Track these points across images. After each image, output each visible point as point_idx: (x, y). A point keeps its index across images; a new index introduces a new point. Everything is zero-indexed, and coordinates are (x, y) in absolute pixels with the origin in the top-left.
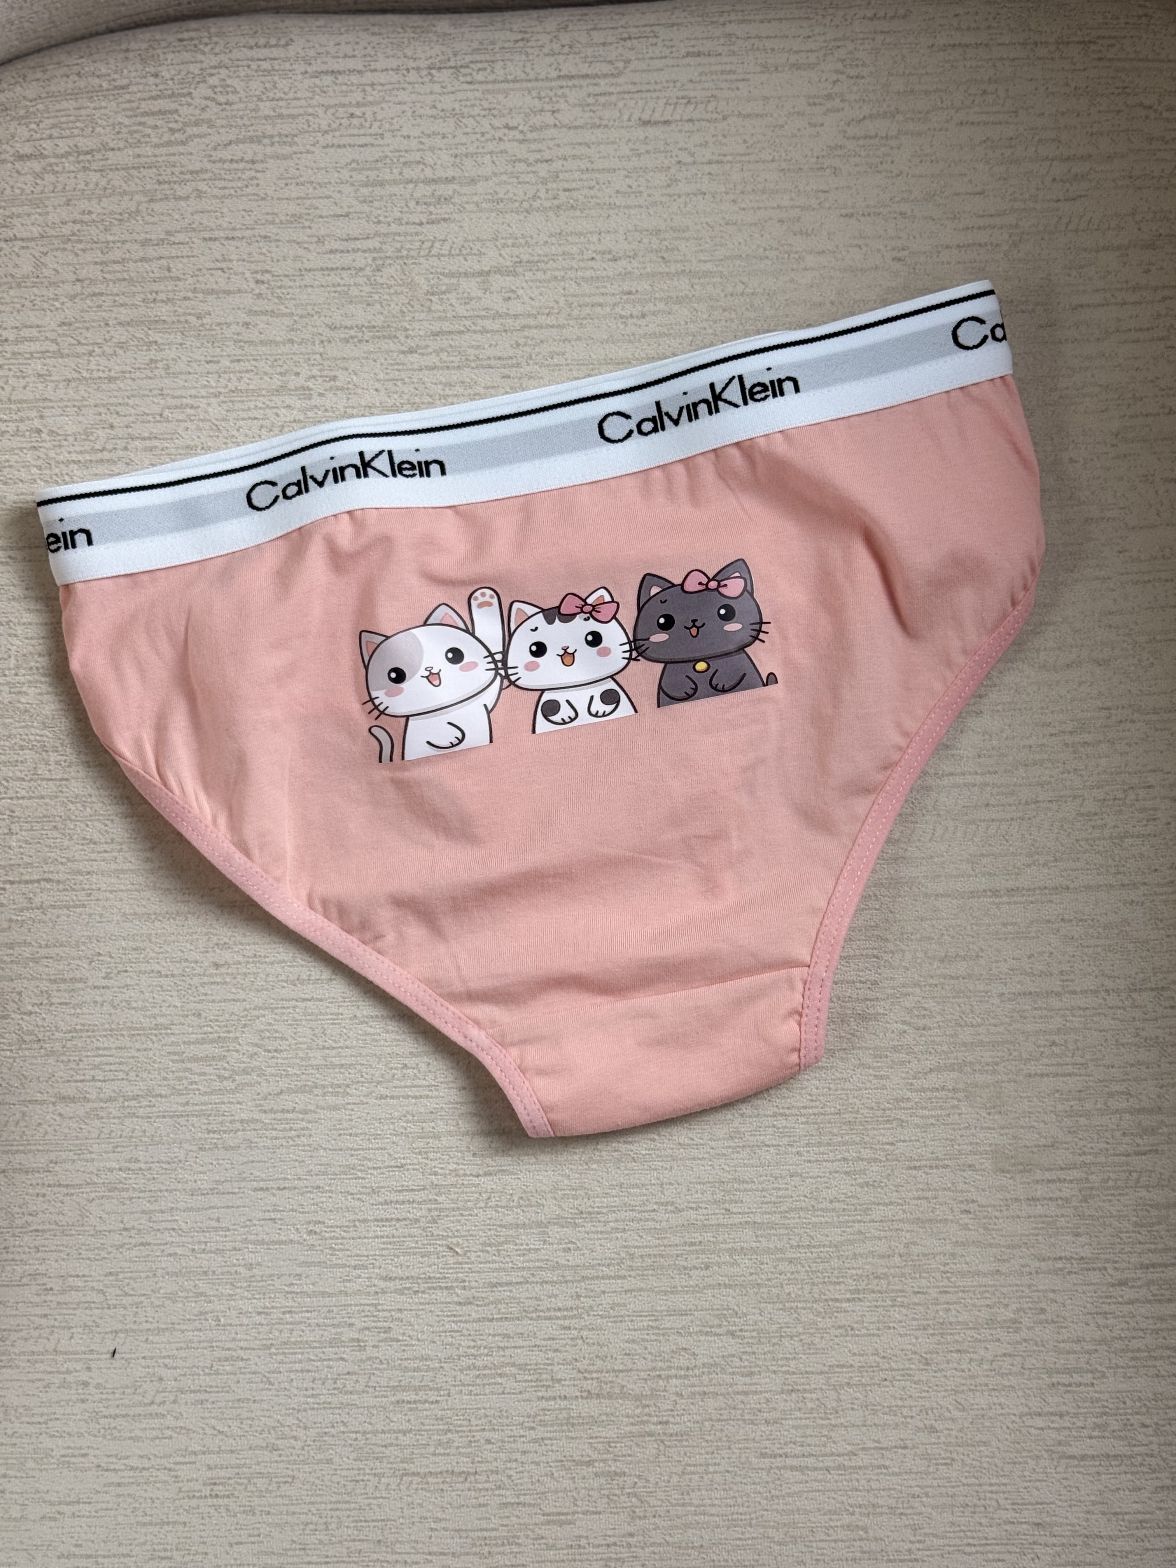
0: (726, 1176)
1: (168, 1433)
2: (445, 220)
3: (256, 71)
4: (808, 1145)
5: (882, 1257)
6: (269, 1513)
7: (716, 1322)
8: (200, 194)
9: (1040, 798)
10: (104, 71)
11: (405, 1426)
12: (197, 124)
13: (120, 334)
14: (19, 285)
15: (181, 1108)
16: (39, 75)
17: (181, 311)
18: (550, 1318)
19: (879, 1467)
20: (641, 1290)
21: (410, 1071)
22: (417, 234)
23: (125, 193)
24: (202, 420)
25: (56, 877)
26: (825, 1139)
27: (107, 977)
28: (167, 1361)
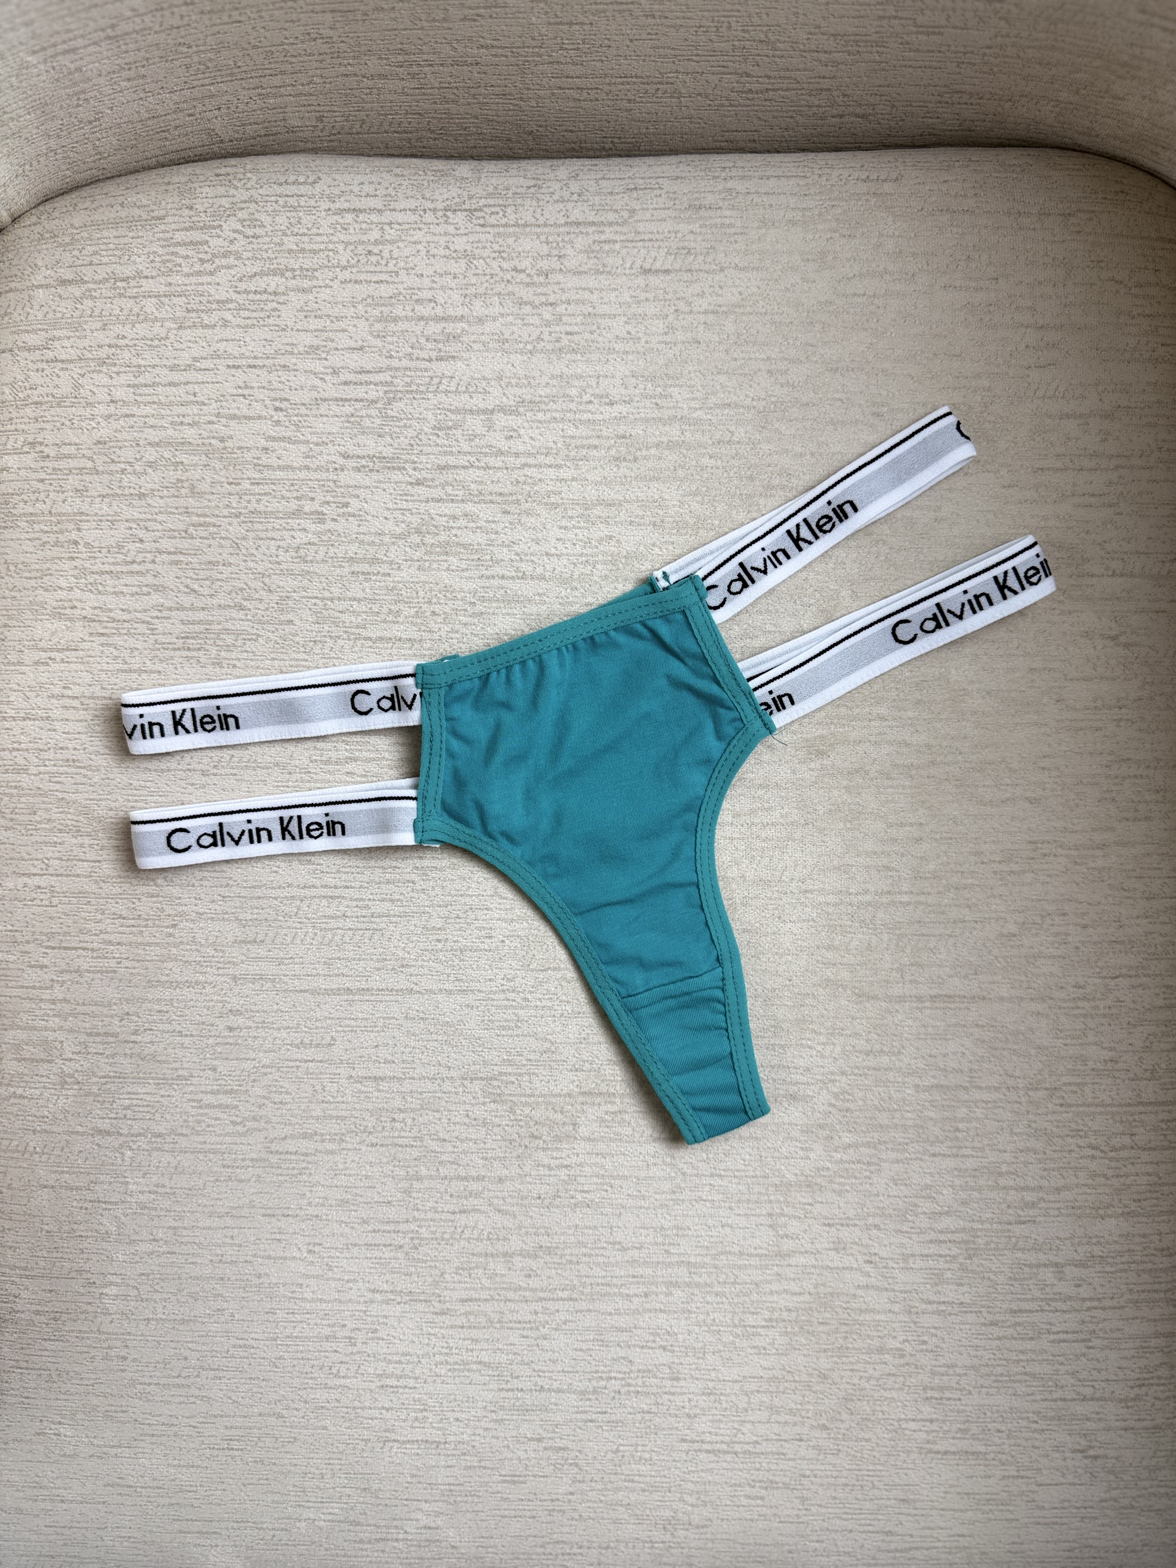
0: (666, 1224)
1: (192, 1400)
2: (453, 357)
3: (284, 207)
4: (739, 1201)
5: (795, 1294)
6: (275, 1464)
7: (652, 1338)
8: (225, 324)
9: (967, 918)
10: (145, 202)
11: (386, 1406)
12: (224, 256)
13: (151, 454)
14: (59, 405)
15: (199, 1146)
16: (87, 204)
17: (205, 434)
18: (512, 1328)
19: (778, 1454)
20: (589, 1311)
21: (397, 1125)
22: (426, 370)
23: (156, 319)
24: (223, 538)
25: (90, 946)
26: (754, 1197)
27: (135, 1033)
28: (190, 1345)
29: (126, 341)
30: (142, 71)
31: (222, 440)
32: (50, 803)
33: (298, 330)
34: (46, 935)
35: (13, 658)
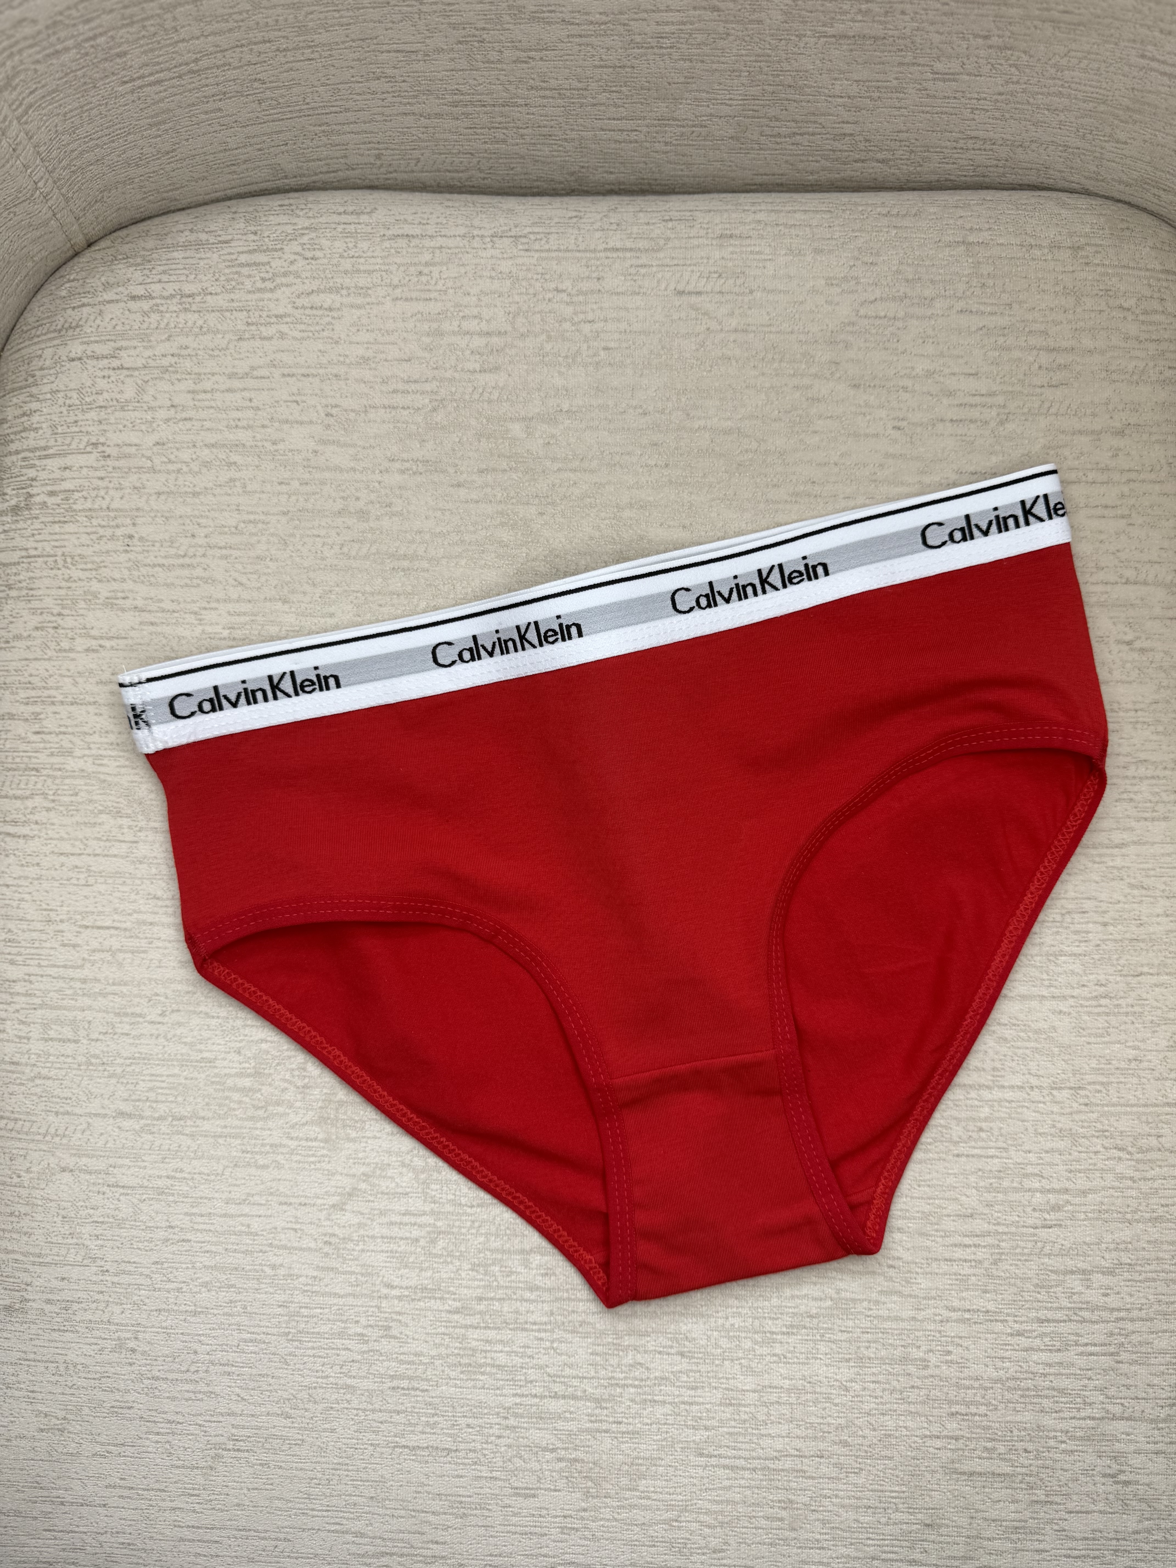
29: (189, 351)
30: (220, 104)
31: (274, 443)
32: (93, 785)
33: (351, 343)
34: (80, 914)
35: (65, 645)
